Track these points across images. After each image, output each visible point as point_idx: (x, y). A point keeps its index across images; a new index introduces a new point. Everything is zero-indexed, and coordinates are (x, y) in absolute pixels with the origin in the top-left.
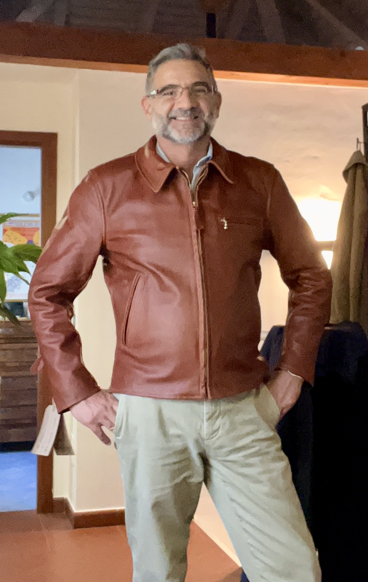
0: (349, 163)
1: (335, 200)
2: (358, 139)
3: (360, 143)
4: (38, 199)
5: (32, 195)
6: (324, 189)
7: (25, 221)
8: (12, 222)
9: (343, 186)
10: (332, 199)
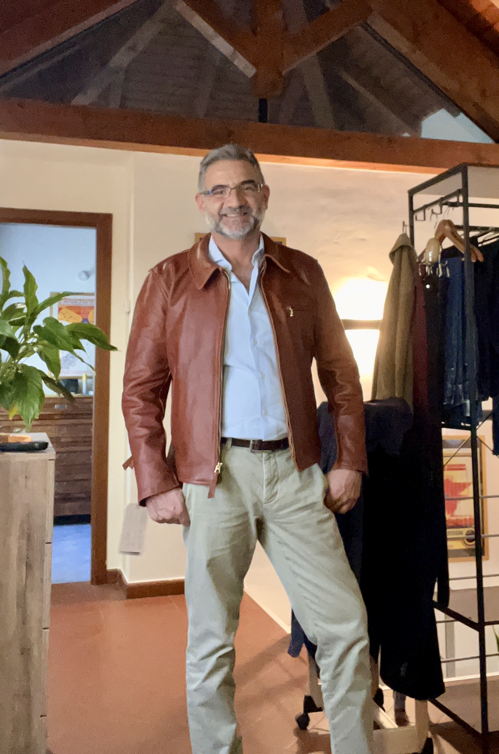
0: (395, 246)
1: (382, 280)
2: (404, 223)
3: (406, 226)
4: (93, 278)
5: (88, 274)
6: (371, 270)
7: (81, 300)
8: (67, 301)
9: (389, 267)
10: (378, 280)
